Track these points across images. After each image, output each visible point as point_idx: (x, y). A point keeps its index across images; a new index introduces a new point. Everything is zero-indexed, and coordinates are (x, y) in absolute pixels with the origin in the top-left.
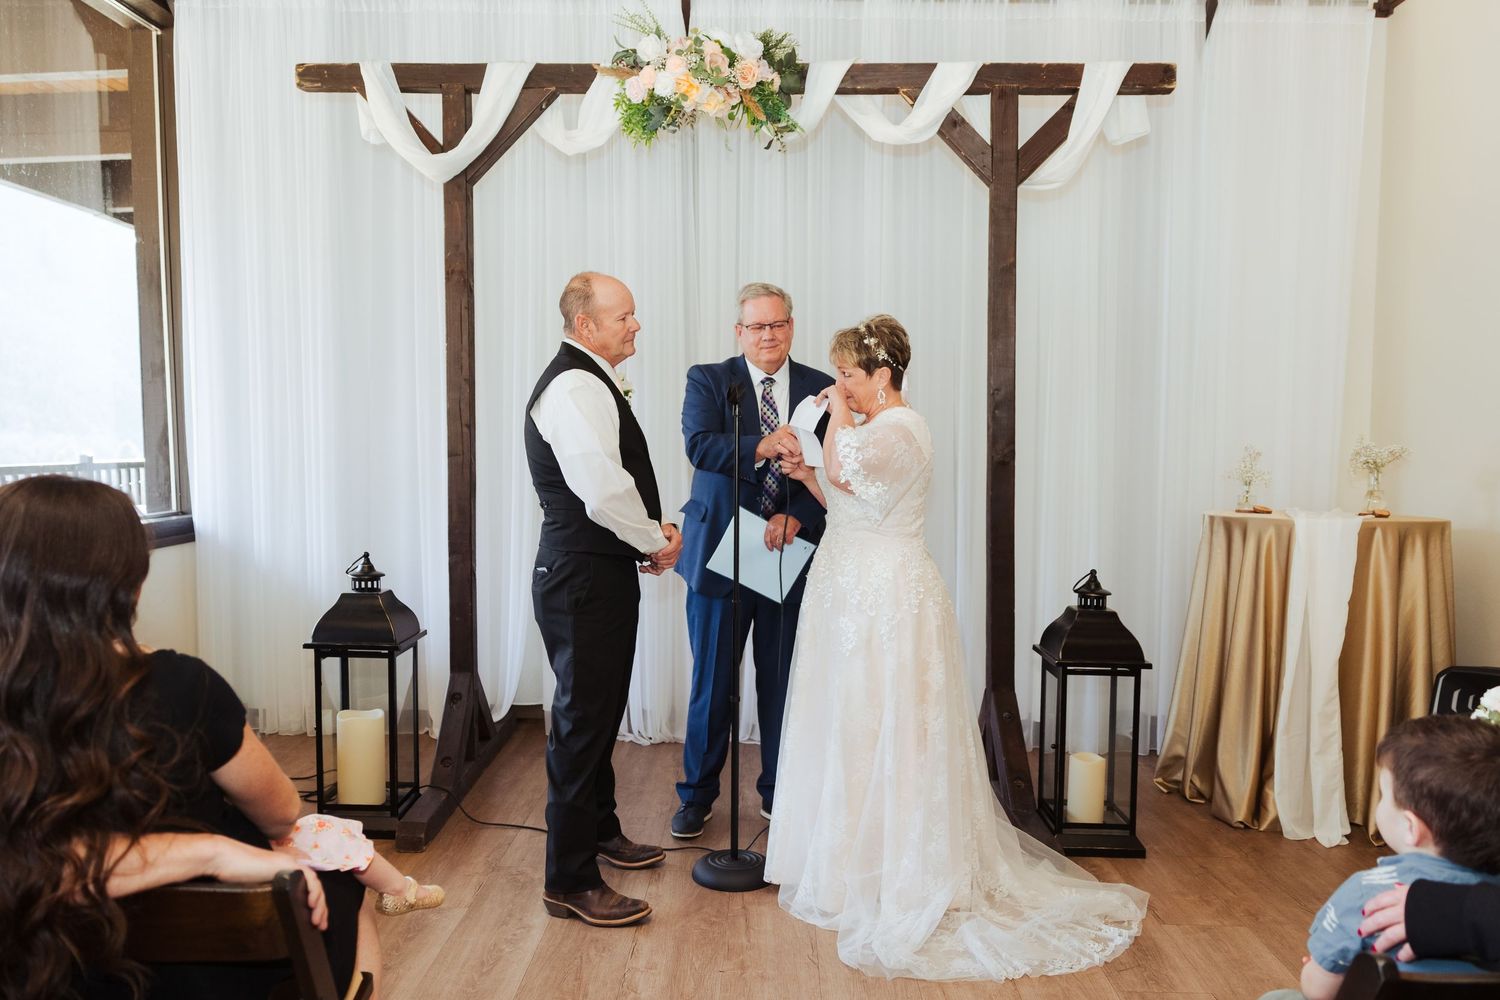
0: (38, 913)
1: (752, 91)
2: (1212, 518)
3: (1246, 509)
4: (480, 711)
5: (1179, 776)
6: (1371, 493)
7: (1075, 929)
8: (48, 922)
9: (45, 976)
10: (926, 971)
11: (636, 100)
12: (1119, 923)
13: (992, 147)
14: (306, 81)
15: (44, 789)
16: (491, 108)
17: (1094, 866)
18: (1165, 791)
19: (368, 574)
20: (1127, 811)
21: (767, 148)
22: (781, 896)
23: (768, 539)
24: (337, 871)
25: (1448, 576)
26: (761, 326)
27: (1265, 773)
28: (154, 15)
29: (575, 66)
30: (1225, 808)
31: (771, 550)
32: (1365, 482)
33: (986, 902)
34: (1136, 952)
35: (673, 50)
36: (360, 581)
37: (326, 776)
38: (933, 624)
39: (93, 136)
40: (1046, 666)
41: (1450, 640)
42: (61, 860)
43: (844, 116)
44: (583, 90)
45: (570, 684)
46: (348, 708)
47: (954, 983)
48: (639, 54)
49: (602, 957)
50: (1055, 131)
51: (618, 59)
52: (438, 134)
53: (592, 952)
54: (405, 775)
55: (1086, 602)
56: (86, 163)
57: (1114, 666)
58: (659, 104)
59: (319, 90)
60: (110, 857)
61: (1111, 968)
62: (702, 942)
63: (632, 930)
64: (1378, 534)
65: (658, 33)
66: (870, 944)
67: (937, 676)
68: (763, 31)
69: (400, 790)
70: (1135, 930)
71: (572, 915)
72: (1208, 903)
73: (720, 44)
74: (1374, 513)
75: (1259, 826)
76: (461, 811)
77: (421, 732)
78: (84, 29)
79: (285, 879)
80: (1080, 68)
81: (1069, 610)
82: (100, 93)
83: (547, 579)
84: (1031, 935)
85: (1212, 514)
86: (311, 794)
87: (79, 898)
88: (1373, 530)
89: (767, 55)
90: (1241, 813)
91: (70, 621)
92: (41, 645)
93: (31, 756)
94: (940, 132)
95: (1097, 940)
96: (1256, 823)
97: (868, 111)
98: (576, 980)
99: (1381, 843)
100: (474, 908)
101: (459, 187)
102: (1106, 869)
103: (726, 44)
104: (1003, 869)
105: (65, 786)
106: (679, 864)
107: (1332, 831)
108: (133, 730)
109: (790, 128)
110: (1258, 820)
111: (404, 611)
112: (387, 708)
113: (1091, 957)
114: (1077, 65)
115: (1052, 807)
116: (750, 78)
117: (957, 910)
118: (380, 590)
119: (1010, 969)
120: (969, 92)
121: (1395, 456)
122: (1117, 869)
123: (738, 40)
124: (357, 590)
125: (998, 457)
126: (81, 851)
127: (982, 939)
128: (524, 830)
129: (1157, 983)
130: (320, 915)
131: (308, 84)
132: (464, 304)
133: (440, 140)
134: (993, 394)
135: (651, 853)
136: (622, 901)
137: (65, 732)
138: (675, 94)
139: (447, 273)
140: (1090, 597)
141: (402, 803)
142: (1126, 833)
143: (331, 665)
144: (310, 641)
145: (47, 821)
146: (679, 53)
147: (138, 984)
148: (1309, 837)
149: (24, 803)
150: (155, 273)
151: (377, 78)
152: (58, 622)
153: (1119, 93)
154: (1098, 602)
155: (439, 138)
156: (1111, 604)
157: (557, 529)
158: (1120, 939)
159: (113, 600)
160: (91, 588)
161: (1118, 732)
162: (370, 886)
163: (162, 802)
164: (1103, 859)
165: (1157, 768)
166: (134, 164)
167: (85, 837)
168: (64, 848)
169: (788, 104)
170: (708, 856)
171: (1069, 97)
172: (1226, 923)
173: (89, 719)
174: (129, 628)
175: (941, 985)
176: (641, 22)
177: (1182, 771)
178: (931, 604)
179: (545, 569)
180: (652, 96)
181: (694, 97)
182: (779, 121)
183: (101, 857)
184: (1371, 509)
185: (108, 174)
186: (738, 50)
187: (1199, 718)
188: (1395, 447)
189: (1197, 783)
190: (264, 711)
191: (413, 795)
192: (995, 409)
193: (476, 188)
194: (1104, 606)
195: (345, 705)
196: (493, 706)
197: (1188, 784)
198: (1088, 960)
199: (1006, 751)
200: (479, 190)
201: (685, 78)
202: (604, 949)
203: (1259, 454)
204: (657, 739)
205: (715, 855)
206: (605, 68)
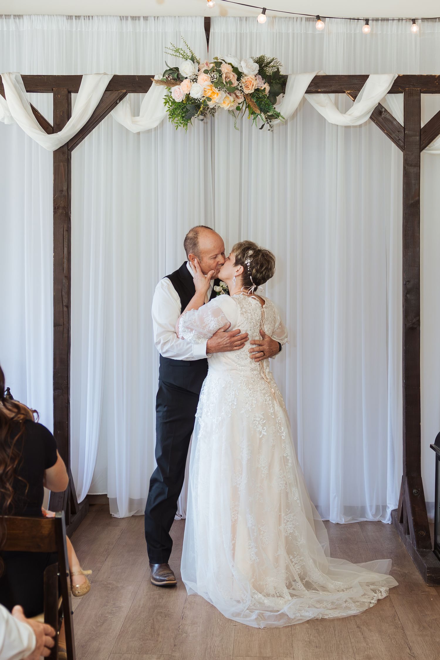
1: (252, 95)
11: (178, 100)
13: (404, 127)
16: (85, 104)
21: (261, 128)
29: (139, 77)
35: (202, 70)
40: (438, 458)
43: (311, 107)
44: (145, 91)
48: (180, 71)
51: (167, 74)
52: (50, 121)
58: (192, 103)
65: (193, 59)
68: (259, 56)
73: (232, 65)
89: (262, 72)
94: (371, 118)
97: (326, 103)
101: (63, 153)
103: (236, 65)
109: (277, 116)
116: (250, 87)
120: (390, 92)
123: (243, 64)
125: (409, 325)
133: (52, 125)
134: (406, 284)
138: (204, 97)
139: (55, 208)
146: (206, 72)
155: (52, 123)
169: (274, 102)
176: (182, 52)
180: (188, 96)
181: (215, 99)
182: (269, 112)
186: (243, 69)
192: (407, 294)
200: (75, 154)
201: (209, 88)
206: (158, 79)
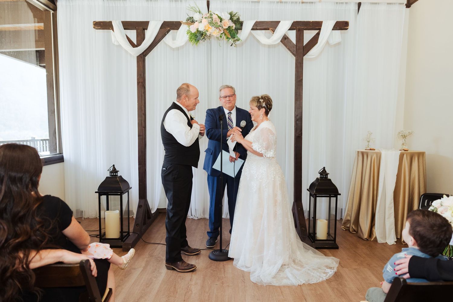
0: (8, 274)
1: (227, 29)
2: (358, 152)
3: (368, 149)
4: (148, 210)
5: (348, 226)
6: (403, 144)
7: (318, 270)
8: (11, 277)
9: (10, 293)
10: (275, 283)
11: (193, 32)
12: (331, 268)
13: (296, 45)
14: (96, 26)
15: (10, 237)
16: (151, 34)
17: (324, 252)
18: (345, 230)
19: (114, 171)
20: (333, 236)
21: (231, 46)
22: (234, 262)
23: (230, 159)
24: (101, 259)
25: (425, 168)
26: (226, 97)
27: (373, 224)
28: (51, 7)
29: (175, 22)
30: (362, 234)
31: (231, 162)
32: (401, 141)
33: (293, 263)
34: (335, 276)
35: (204, 17)
36: (112, 173)
37: (102, 230)
38: (278, 183)
39: (33, 43)
40: (311, 195)
41: (425, 185)
42: (15, 258)
43: (254, 37)
44: (178, 29)
45: (172, 202)
46: (109, 210)
47: (283, 286)
48: (194, 18)
49: (182, 281)
50: (314, 41)
51: (188, 20)
52: (135, 42)
53: (179, 280)
54: (125, 229)
55: (322, 176)
56: (31, 51)
57: (330, 195)
58: (200, 33)
59: (100, 29)
60: (30, 257)
61: (328, 281)
62: (211, 276)
63: (191, 273)
64: (405, 156)
65: (200, 12)
66: (260, 275)
67: (279, 198)
68: (230, 11)
69: (124, 234)
70: (335, 270)
71: (174, 269)
72: (356, 262)
73: (218, 15)
74: (404, 150)
75: (371, 239)
76: (142, 240)
77: (130, 217)
78: (30, 11)
79: (84, 262)
80: (322, 22)
81: (317, 179)
82: (35, 30)
83: (165, 172)
84: (306, 272)
85: (358, 150)
86: (98, 235)
87: (21, 269)
88: (404, 155)
89: (231, 19)
90: (366, 236)
91: (17, 187)
92: (8, 194)
93: (6, 227)
94: (281, 41)
95: (324, 273)
96: (370, 238)
97: (261, 35)
98: (174, 288)
99: (405, 244)
100: (145, 268)
101: (141, 57)
102: (327, 253)
104: (298, 253)
105: (16, 236)
106: (205, 254)
107: (391, 240)
108: (37, 219)
109: (238, 40)
110: (371, 238)
111: (125, 181)
112: (120, 210)
113: (323, 278)
114: (321, 21)
115: (312, 235)
116: (226, 26)
117: (285, 265)
118: (118, 176)
119: (299, 282)
120: (290, 29)
121: (410, 134)
122: (331, 253)
123: (223, 14)
124: (111, 176)
125: (297, 135)
126: (22, 255)
127: (292, 274)
128: (160, 245)
129: (341, 285)
130: (95, 272)
131: (96, 27)
132: (143, 92)
133: (136, 44)
134: (296, 117)
135: (197, 251)
136: (188, 265)
137: (17, 219)
138: (204, 30)
139: (138, 83)
140: (323, 175)
141: (124, 237)
142: (333, 242)
143: (104, 198)
144: (97, 191)
145: (11, 246)
146: (206, 18)
147: (39, 294)
148: (385, 242)
149: (3, 241)
150: (52, 83)
151: (117, 25)
152: (14, 186)
153: (333, 30)
154: (326, 176)
155: (136, 43)
156: (329, 177)
157: (169, 157)
158: (331, 273)
159: (31, 179)
160: (24, 176)
161: (331, 213)
162: (112, 263)
163: (46, 240)
164: (327, 250)
165: (342, 224)
166: (45, 51)
167: (23, 251)
168: (16, 254)
169: (237, 33)
170: (213, 251)
171: (318, 31)
172: (361, 267)
173: (24, 215)
174: (37, 188)
175: (279, 287)
176: (194, 9)
177: (349, 224)
178: (278, 177)
179: (165, 169)
180: (198, 31)
181: (210, 31)
182: (235, 38)
183: (28, 257)
184: (403, 149)
185: (38, 54)
186: (223, 17)
187: (354, 209)
188: (410, 131)
189: (354, 227)
190: (85, 211)
191: (128, 235)
192: (297, 121)
193: (146, 58)
194: (327, 178)
195: (108, 209)
196: (152, 209)
197: (351, 228)
198: (322, 279)
199: (299, 219)
200: (147, 58)
201: (207, 25)
202: (182, 279)
203: (372, 133)
204: (200, 217)
205: (215, 251)
206: (184, 22)
